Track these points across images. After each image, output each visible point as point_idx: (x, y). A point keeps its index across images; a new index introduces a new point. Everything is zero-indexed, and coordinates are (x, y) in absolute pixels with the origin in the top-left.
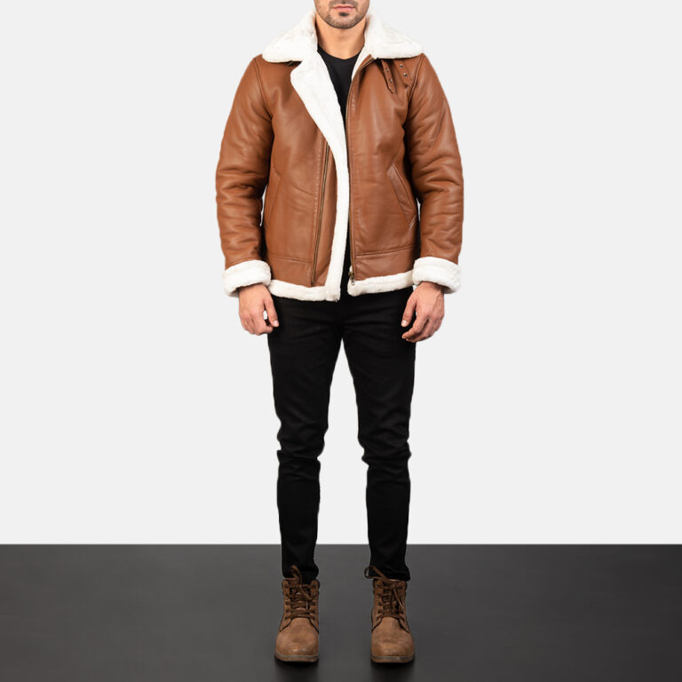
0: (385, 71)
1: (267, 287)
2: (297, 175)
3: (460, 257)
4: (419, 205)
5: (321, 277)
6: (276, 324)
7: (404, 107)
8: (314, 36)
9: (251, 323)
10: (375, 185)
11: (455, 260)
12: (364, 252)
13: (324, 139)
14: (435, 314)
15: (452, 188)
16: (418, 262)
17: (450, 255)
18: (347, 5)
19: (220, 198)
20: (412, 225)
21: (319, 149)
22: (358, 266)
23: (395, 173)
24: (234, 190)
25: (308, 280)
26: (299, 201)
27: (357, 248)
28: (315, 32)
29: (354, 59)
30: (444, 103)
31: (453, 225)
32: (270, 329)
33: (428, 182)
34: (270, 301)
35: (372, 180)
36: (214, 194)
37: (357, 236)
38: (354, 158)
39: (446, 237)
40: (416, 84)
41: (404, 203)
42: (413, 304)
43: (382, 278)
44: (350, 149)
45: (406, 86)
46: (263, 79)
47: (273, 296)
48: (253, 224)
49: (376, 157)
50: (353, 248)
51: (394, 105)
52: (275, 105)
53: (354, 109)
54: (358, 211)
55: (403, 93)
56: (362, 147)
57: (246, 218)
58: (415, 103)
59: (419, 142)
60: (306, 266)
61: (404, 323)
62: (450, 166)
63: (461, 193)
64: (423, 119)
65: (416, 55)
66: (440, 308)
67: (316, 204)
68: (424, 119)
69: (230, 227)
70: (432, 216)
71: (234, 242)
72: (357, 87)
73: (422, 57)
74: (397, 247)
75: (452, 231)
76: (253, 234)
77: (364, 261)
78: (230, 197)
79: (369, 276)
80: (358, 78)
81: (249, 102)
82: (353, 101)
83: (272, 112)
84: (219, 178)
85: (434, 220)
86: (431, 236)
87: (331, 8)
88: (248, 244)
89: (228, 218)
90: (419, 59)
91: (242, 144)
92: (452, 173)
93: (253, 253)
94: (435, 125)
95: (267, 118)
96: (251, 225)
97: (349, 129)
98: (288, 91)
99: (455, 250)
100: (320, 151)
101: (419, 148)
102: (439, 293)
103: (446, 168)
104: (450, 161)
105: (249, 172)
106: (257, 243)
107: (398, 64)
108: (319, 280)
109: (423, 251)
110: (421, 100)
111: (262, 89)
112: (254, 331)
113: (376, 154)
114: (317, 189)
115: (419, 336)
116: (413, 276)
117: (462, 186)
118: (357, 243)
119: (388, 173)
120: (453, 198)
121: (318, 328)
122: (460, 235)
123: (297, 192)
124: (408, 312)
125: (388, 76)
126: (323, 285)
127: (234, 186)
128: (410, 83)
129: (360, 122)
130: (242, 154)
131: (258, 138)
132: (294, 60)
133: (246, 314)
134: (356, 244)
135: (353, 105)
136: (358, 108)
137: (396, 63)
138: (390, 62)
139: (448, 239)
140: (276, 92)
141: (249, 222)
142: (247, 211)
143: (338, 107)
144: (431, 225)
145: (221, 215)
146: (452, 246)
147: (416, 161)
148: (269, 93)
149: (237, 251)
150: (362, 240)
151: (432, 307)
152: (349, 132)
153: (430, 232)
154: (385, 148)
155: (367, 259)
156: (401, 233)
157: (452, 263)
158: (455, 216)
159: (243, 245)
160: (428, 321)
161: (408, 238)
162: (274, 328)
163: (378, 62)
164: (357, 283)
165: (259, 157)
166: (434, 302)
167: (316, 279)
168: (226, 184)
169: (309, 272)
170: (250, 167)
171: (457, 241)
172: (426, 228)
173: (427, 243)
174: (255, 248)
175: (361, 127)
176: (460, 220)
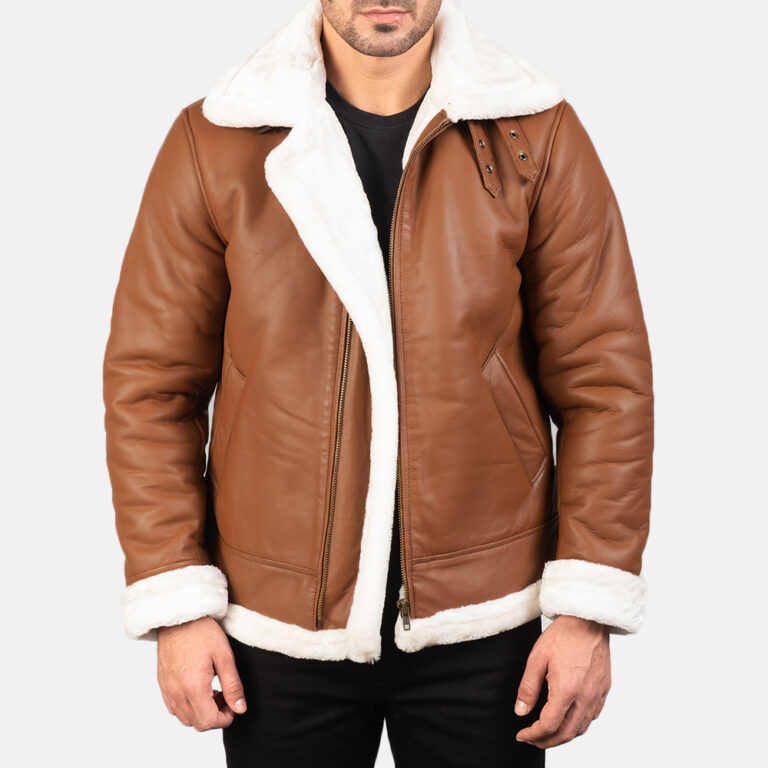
0: (477, 146)
1: (220, 622)
2: (282, 379)
3: (647, 556)
4: (554, 429)
5: (338, 608)
6: (240, 706)
7: (520, 228)
8: (319, 67)
9: (185, 708)
10: (456, 406)
11: (633, 565)
12: (432, 553)
13: (340, 306)
14: (589, 690)
15: (627, 403)
16: (551, 568)
17: (621, 554)
18: (391, 8)
19: (112, 421)
20: (539, 479)
21: (330, 324)
22: (418, 586)
23: (501, 369)
24: (144, 405)
25: (310, 614)
26: (287, 439)
27: (414, 545)
28: (320, 57)
29: (409, 115)
30: (611, 207)
31: (629, 486)
32: (227, 719)
33: (575, 388)
34: (225, 653)
35: (446, 396)
36: (101, 410)
37: (416, 519)
38: (408, 347)
39: (614, 513)
40: (546, 171)
41: (522, 436)
42: (541, 665)
43: (471, 608)
44: (399, 323)
45: (524, 181)
46: (205, 164)
47: (234, 643)
48: (187, 481)
49: (457, 345)
50: (405, 546)
51: (497, 223)
52: (231, 221)
53: (407, 236)
54: (417, 464)
55: (517, 195)
56: (426, 322)
57: (170, 468)
58: (545, 214)
59: (555, 299)
60: (305, 582)
61: (521, 708)
62: (622, 351)
63: (647, 412)
64: (563, 250)
65: (550, 107)
66: (600, 672)
67: (325, 445)
68: (565, 249)
69: (136, 487)
70: (583, 465)
71: (144, 521)
72: (415, 183)
73: (563, 110)
74: (505, 536)
75: (627, 499)
76: (185, 504)
77: (433, 574)
78: (134, 421)
79: (443, 607)
80: (417, 160)
81: (174, 212)
82: (406, 216)
83: (225, 235)
84: (111, 377)
85: (587, 473)
86: (581, 512)
87: (357, 12)
88: (175, 527)
89: (131, 467)
90: (551, 117)
91: (159, 303)
92: (626, 368)
93: (187, 549)
94: (590, 261)
95: (215, 247)
96: (181, 484)
97: (397, 282)
98: (260, 195)
99: (634, 543)
100: (332, 328)
101: (555, 313)
102: (598, 640)
103: (614, 357)
104: (622, 340)
105: (175, 364)
106: (195, 524)
107: (507, 131)
108: (335, 614)
109: (562, 544)
110: (559, 208)
111: (202, 185)
112: (190, 720)
113: (458, 337)
114: (327, 413)
115: (555, 737)
116: (542, 598)
117: (651, 396)
118: (416, 535)
119: (485, 374)
120: (630, 426)
121: (332, 714)
122: (647, 505)
123: (283, 417)
124: (529, 683)
125: (485, 157)
126: (342, 625)
127: (144, 396)
128: (532, 174)
129: (421, 265)
130: (159, 323)
131: (195, 291)
132: (272, 124)
133: (174, 686)
134: (413, 538)
135: (406, 226)
136: (417, 231)
137: (502, 127)
138: (489, 125)
139: (620, 519)
140: (234, 195)
141: (177, 476)
142: (172, 453)
143: (372, 231)
144: (580, 486)
145: (116, 460)
146: (627, 532)
147: (549, 341)
148: (219, 195)
149: (153, 543)
150: (427, 527)
151: (582, 674)
152: (397, 288)
153: (578, 503)
154: (479, 322)
155: (436, 568)
156: (513, 504)
157: (628, 575)
158: (634, 465)
159: (164, 531)
160: (573, 706)
161: (530, 510)
162: (236, 716)
163: (463, 127)
164: (417, 624)
165: (198, 330)
166: (587, 663)
167: (326, 613)
168: (127, 390)
169: (310, 593)
170: (177, 354)
171: (637, 521)
172: (569, 491)
173: (572, 527)
174: (192, 536)
175: (424, 273)
176: (645, 472)
